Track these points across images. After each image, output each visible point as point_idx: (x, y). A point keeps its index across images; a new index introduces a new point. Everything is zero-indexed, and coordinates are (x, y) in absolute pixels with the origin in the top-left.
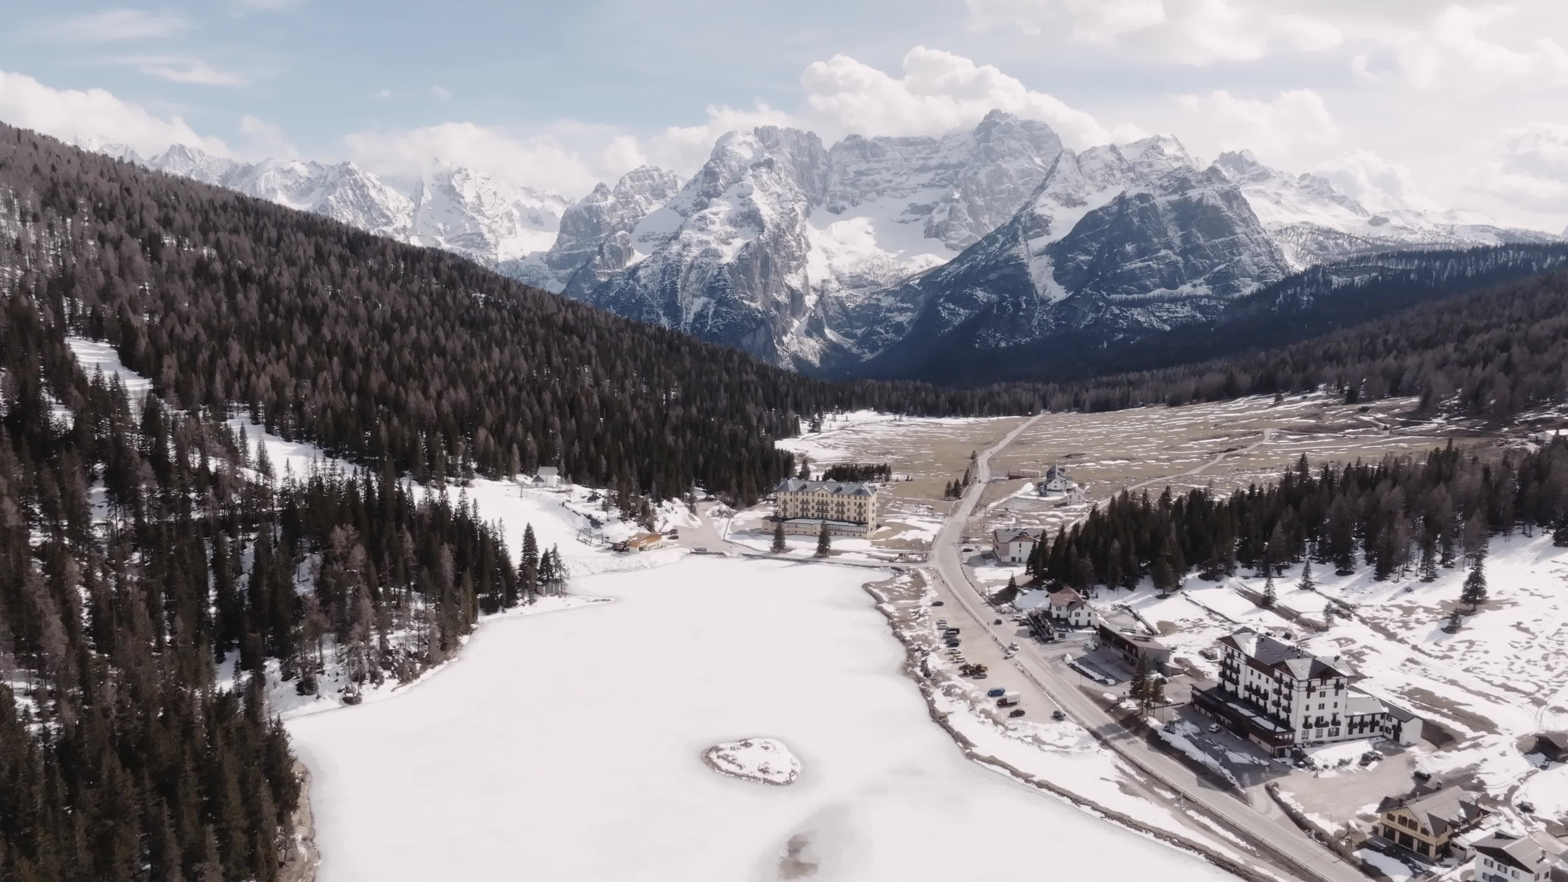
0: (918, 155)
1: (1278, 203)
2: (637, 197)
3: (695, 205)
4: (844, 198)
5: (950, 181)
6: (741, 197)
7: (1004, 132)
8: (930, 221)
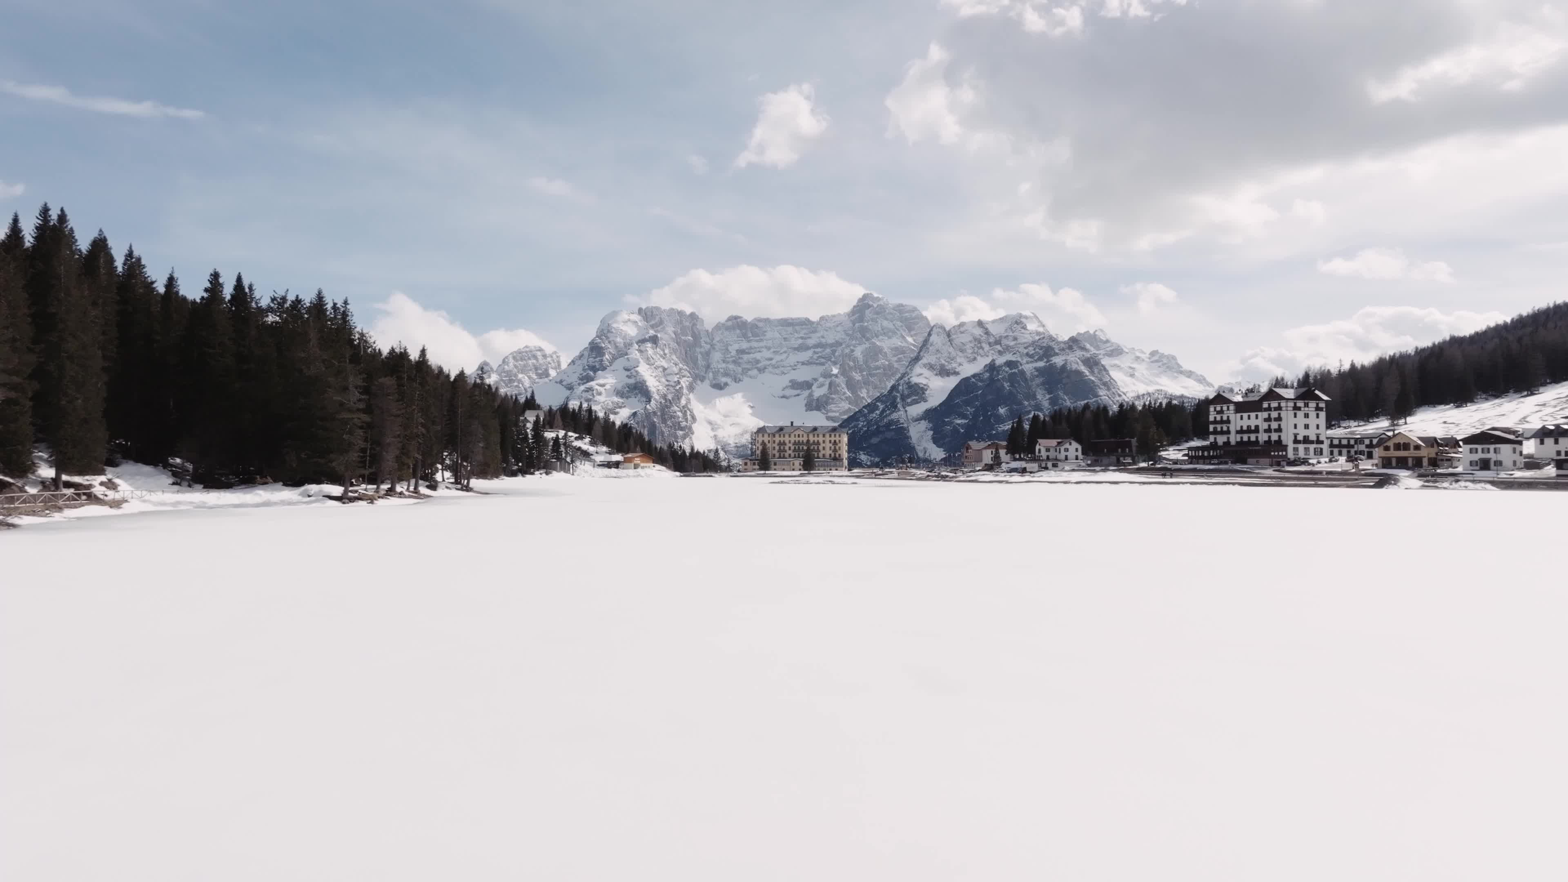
0: (796, 335)
1: (1132, 376)
2: (520, 376)
3: (581, 379)
4: (726, 374)
5: (828, 359)
6: (627, 370)
7: (877, 313)
8: (811, 395)
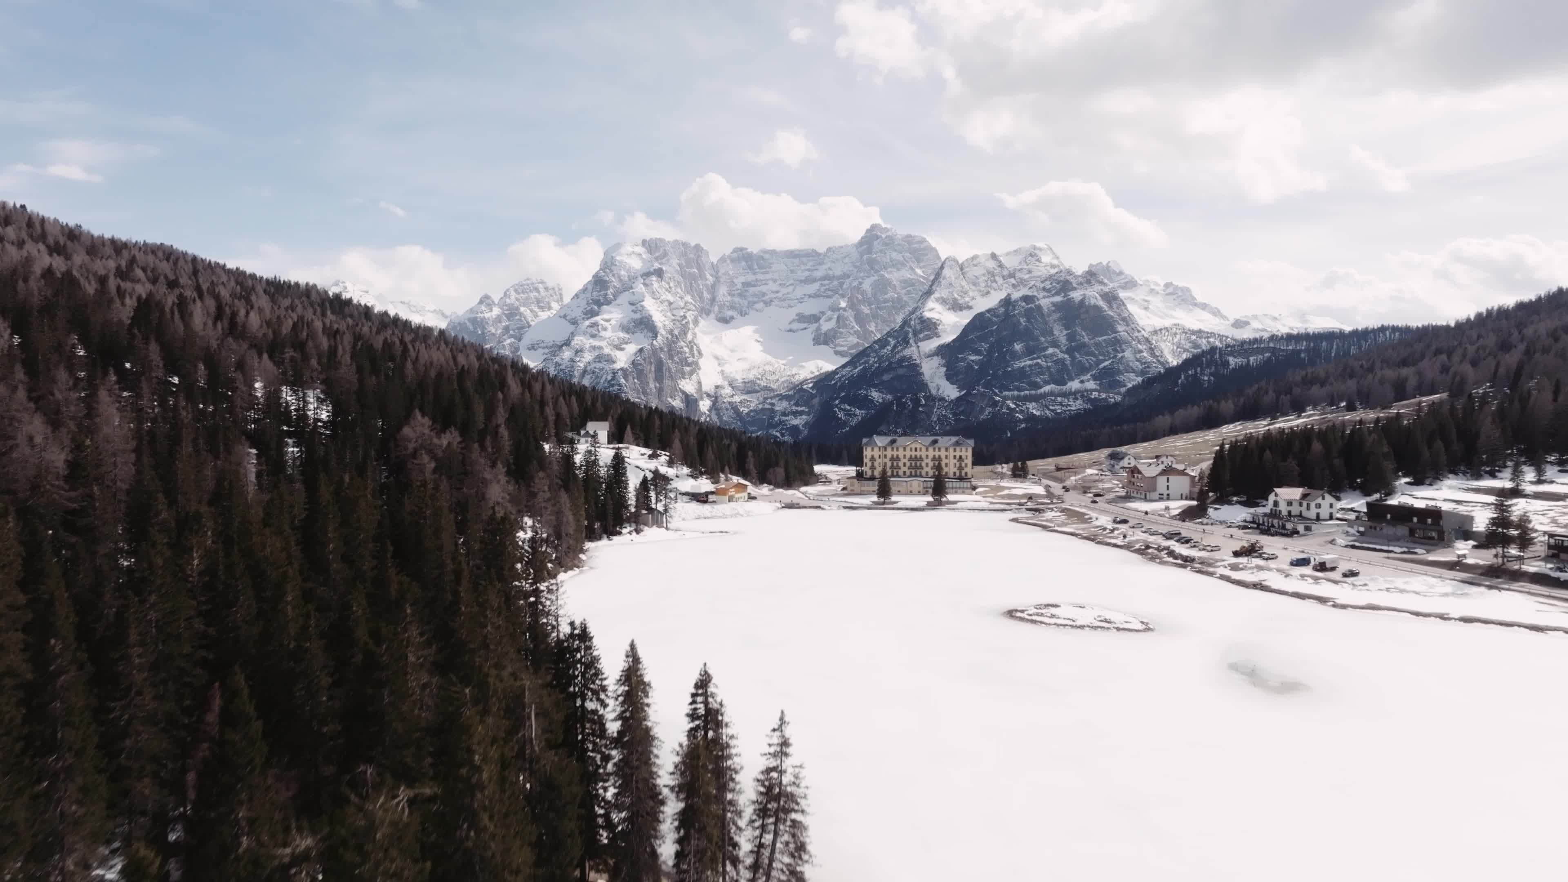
0: (803, 267)
1: (1146, 309)
2: (522, 309)
3: (585, 314)
4: (732, 308)
5: (836, 291)
6: (632, 304)
7: (886, 244)
8: (818, 329)
